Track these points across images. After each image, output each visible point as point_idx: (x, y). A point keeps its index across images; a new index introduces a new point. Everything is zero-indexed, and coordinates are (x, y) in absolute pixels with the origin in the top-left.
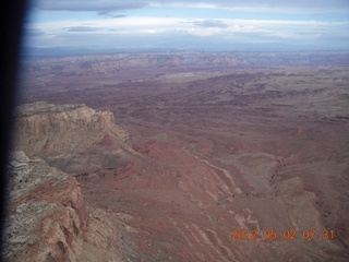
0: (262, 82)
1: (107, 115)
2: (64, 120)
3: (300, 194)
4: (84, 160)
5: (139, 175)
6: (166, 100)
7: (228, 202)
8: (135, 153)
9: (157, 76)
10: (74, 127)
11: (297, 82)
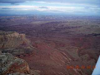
0: (63, 24)
1: (23, 35)
2: (9, 37)
3: (90, 60)
4: (17, 50)
5: (37, 55)
6: (36, 30)
7: (68, 63)
8: (34, 47)
9: (30, 22)
10: (12, 39)
11: (73, 24)
